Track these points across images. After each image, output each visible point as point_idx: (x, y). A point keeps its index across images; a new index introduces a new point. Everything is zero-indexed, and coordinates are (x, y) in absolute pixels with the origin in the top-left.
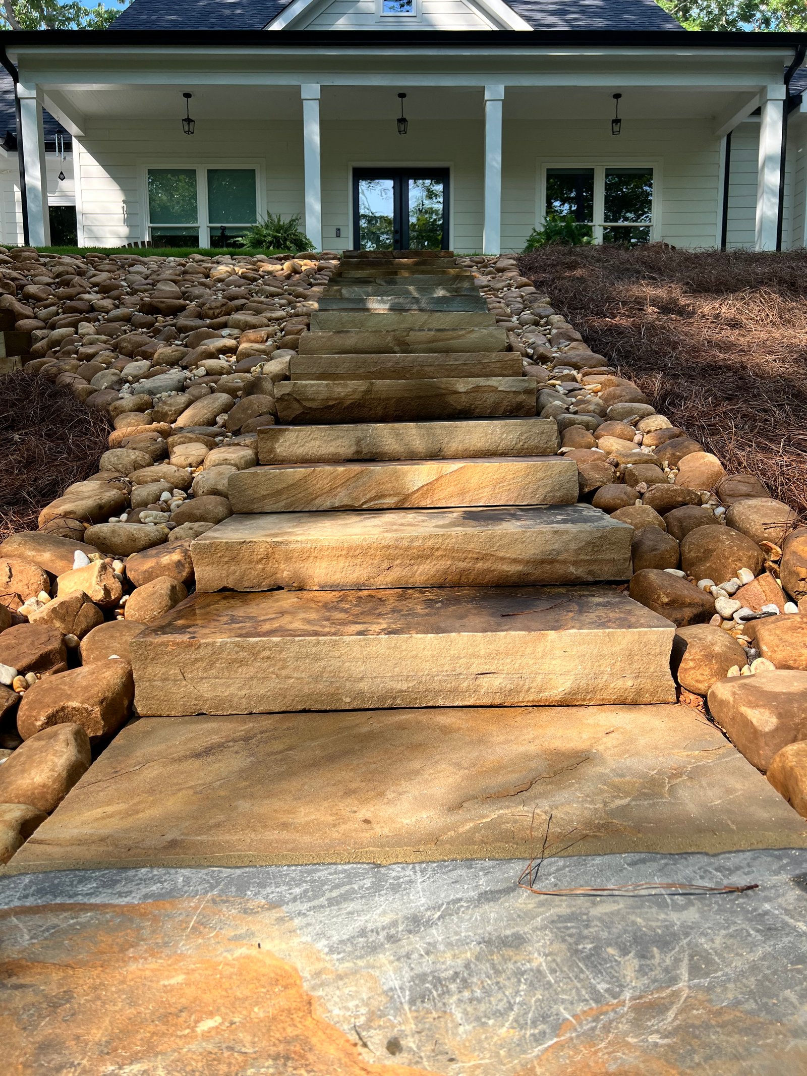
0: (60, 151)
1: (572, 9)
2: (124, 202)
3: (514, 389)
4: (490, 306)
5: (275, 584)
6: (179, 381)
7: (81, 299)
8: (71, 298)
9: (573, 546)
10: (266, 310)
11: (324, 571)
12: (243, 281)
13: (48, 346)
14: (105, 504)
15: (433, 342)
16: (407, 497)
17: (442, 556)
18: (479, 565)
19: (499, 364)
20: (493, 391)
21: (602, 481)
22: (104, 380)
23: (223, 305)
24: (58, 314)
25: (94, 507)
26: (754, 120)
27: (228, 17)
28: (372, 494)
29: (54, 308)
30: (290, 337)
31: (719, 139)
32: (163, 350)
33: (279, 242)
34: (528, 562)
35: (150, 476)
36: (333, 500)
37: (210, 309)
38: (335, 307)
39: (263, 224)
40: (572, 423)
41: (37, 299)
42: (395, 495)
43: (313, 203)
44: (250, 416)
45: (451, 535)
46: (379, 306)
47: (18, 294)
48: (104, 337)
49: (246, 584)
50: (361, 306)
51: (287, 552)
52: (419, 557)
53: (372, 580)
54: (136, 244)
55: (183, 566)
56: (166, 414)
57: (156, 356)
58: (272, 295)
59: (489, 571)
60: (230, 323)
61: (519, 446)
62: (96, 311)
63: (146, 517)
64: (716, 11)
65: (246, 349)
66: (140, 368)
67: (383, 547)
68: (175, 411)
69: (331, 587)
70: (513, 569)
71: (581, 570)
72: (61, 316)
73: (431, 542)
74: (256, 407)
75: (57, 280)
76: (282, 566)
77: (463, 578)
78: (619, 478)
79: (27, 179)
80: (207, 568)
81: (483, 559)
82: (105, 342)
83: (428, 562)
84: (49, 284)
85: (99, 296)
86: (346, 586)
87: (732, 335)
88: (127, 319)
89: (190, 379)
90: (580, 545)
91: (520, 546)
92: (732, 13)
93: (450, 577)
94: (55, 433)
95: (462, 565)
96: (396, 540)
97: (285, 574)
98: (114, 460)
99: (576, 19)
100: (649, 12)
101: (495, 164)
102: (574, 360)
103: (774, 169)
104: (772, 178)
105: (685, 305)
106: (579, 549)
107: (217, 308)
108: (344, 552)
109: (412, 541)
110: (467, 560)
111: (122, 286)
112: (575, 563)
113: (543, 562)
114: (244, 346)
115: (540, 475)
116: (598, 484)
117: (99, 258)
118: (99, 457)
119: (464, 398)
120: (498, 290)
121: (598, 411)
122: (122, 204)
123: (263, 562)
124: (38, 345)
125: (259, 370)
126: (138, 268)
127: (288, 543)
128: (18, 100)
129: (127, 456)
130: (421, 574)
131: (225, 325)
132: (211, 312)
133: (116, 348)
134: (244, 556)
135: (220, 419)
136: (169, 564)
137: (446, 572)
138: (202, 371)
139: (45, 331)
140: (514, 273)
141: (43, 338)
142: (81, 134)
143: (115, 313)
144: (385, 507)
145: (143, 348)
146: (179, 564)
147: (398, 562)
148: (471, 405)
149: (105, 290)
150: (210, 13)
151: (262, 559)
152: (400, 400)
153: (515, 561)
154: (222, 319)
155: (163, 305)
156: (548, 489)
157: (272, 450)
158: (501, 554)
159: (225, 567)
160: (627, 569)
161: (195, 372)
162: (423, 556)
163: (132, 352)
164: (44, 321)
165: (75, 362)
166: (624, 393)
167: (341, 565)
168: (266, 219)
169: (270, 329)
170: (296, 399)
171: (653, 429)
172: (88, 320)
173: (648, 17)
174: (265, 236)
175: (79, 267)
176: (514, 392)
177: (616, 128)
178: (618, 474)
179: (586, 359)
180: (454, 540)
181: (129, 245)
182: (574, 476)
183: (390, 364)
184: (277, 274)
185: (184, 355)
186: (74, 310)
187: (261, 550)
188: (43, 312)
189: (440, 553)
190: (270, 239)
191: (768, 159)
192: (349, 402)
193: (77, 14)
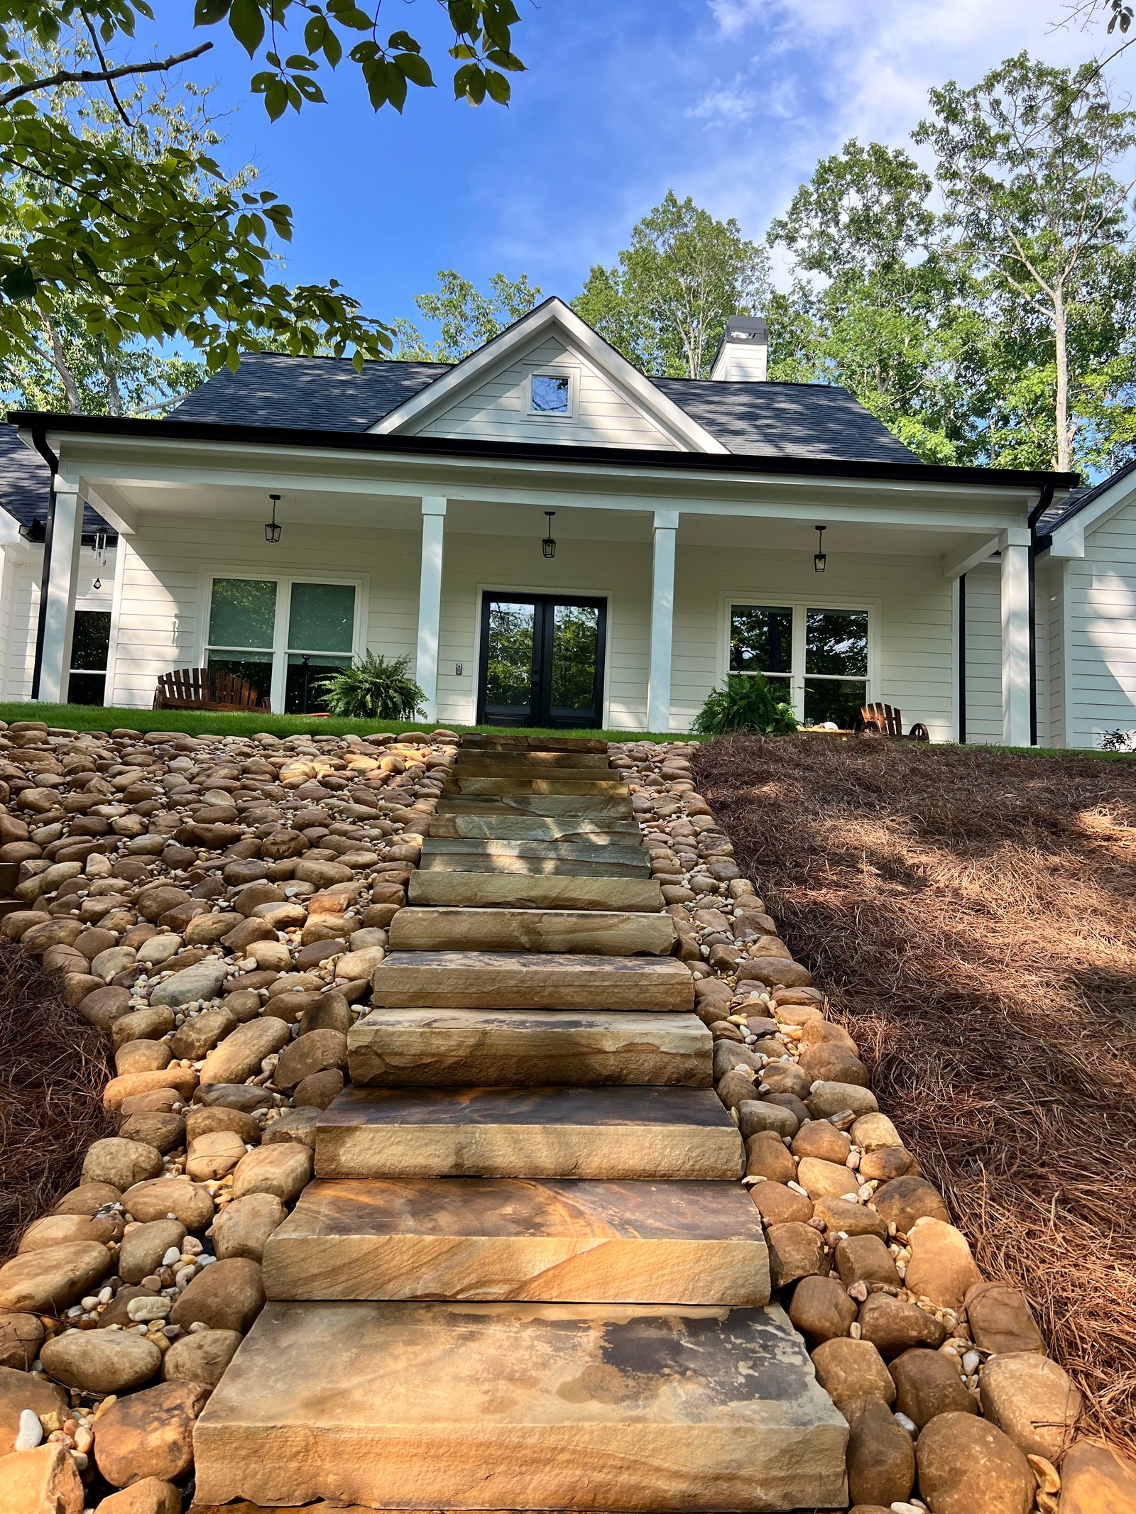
0: (101, 547)
1: (764, 413)
2: (176, 616)
3: (682, 1051)
4: (653, 852)
5: (314, 1494)
6: (217, 980)
7: (97, 814)
8: (84, 811)
9: (762, 1456)
10: (351, 848)
11: (389, 1478)
12: (324, 791)
13: (40, 887)
14: (81, 1276)
15: (574, 932)
16: (523, 1285)
17: (568, 1461)
18: (624, 1478)
19: (662, 988)
20: (653, 1051)
21: (803, 1268)
22: (112, 963)
23: (292, 839)
24: (60, 835)
25: (63, 1287)
26: (995, 561)
27: (336, 398)
28: (473, 1278)
29: (56, 826)
30: (379, 906)
31: (951, 580)
32: (202, 921)
33: (378, 690)
34: (696, 1478)
35: (154, 1205)
36: (414, 1285)
37: (274, 844)
38: (444, 850)
39: (360, 665)
40: (763, 1126)
41: (38, 810)
42: (506, 1281)
43: (429, 639)
44: (310, 1069)
45: (582, 1428)
46: (504, 854)
47: (11, 800)
48: (120, 882)
49: (270, 1494)
50: (480, 851)
51: (336, 1444)
52: (535, 1461)
53: (460, 1497)
54: (186, 671)
55: (179, 1450)
56: (191, 1045)
57: (189, 929)
58: (362, 818)
59: (638, 1488)
60: (299, 873)
61: (688, 1166)
62: (115, 834)
63: (137, 1311)
64: (942, 402)
65: (316, 925)
66: (165, 947)
67: (481, 1444)
68: (205, 1041)
69: (399, 1504)
70: (672, 1488)
71: (772, 1493)
72: (64, 841)
73: (552, 1439)
74: (319, 1053)
75: (68, 778)
76: (327, 1465)
77: (599, 1497)
78: (827, 1255)
79: (51, 589)
80: (215, 1465)
81: (629, 1468)
82: (121, 891)
83: (547, 1469)
84: (55, 786)
85: (122, 808)
86: (421, 1504)
87: (977, 929)
88: (157, 851)
89: (233, 975)
90: (773, 1454)
91: (684, 1451)
92: (962, 405)
93: (578, 1496)
94: (29, 1073)
95: (598, 1477)
96: (501, 1433)
97: (331, 1478)
98: (105, 1160)
99: (768, 426)
100: (859, 421)
101: (665, 603)
102: (765, 972)
103: (1022, 628)
104: (1019, 638)
105: (913, 865)
106: (770, 1460)
107: (283, 842)
108: (421, 1450)
109: (524, 1436)
110: (605, 1470)
111: (157, 794)
112: (765, 1483)
113: (717, 1478)
114: (313, 920)
115: (715, 1261)
116: (799, 1273)
117: (131, 737)
118: (84, 1151)
119: (612, 1061)
120: (664, 817)
121: (797, 1088)
122: (174, 619)
123: (300, 1458)
124: (28, 885)
125: (330, 967)
126: (183, 762)
127: (339, 1430)
128: (53, 495)
129: (125, 1155)
130: (535, 1490)
131: (290, 875)
132: (274, 849)
133: (134, 903)
134: (271, 1449)
135: (266, 1065)
136: (159, 1447)
137: (573, 1488)
138: (250, 963)
139: (40, 862)
140: (684, 786)
141: (35, 874)
142: (131, 531)
143: (142, 841)
144: (490, 1298)
145: (172, 912)
146: (174, 1447)
147: (502, 1468)
148: (622, 1069)
149: (132, 799)
150: (315, 391)
151: (298, 1452)
152: (523, 1059)
153: (677, 1475)
154: (286, 864)
155: (210, 834)
156: (727, 1284)
157: (333, 1158)
158: (656, 1462)
159: (242, 1464)
160: (840, 1489)
161: (241, 963)
162: (538, 1461)
163: (158, 915)
164: (40, 845)
165: (74, 924)
166: (833, 1059)
167: (416, 1470)
168: (365, 659)
169: (353, 885)
170: (376, 1053)
171: (874, 1143)
172: (101, 850)
173: (859, 427)
174: (361, 682)
175: (101, 758)
176: (682, 1055)
177: (820, 565)
178: (826, 1249)
179: (782, 972)
180: (587, 1437)
181: (177, 673)
182: (763, 1265)
183: (513, 983)
184: (371, 775)
185: (230, 928)
186: (84, 831)
187: (298, 1441)
188: (41, 832)
189: (565, 1456)
190: (367, 686)
191: (1013, 615)
192: (451, 1060)
193: (146, 365)
